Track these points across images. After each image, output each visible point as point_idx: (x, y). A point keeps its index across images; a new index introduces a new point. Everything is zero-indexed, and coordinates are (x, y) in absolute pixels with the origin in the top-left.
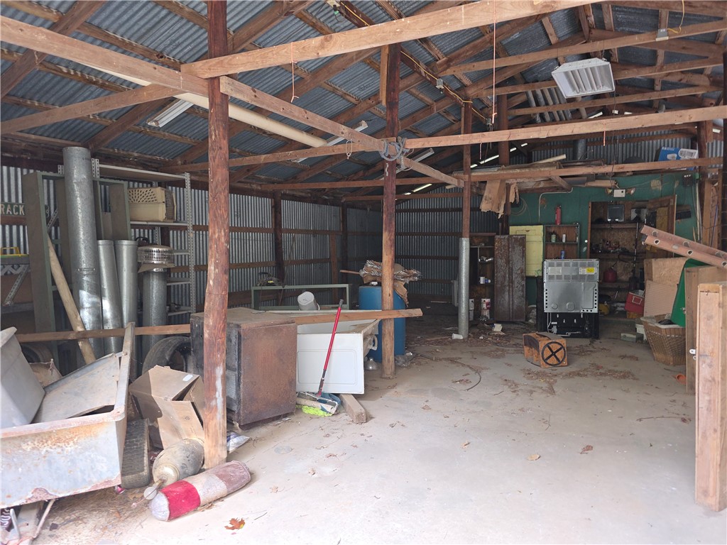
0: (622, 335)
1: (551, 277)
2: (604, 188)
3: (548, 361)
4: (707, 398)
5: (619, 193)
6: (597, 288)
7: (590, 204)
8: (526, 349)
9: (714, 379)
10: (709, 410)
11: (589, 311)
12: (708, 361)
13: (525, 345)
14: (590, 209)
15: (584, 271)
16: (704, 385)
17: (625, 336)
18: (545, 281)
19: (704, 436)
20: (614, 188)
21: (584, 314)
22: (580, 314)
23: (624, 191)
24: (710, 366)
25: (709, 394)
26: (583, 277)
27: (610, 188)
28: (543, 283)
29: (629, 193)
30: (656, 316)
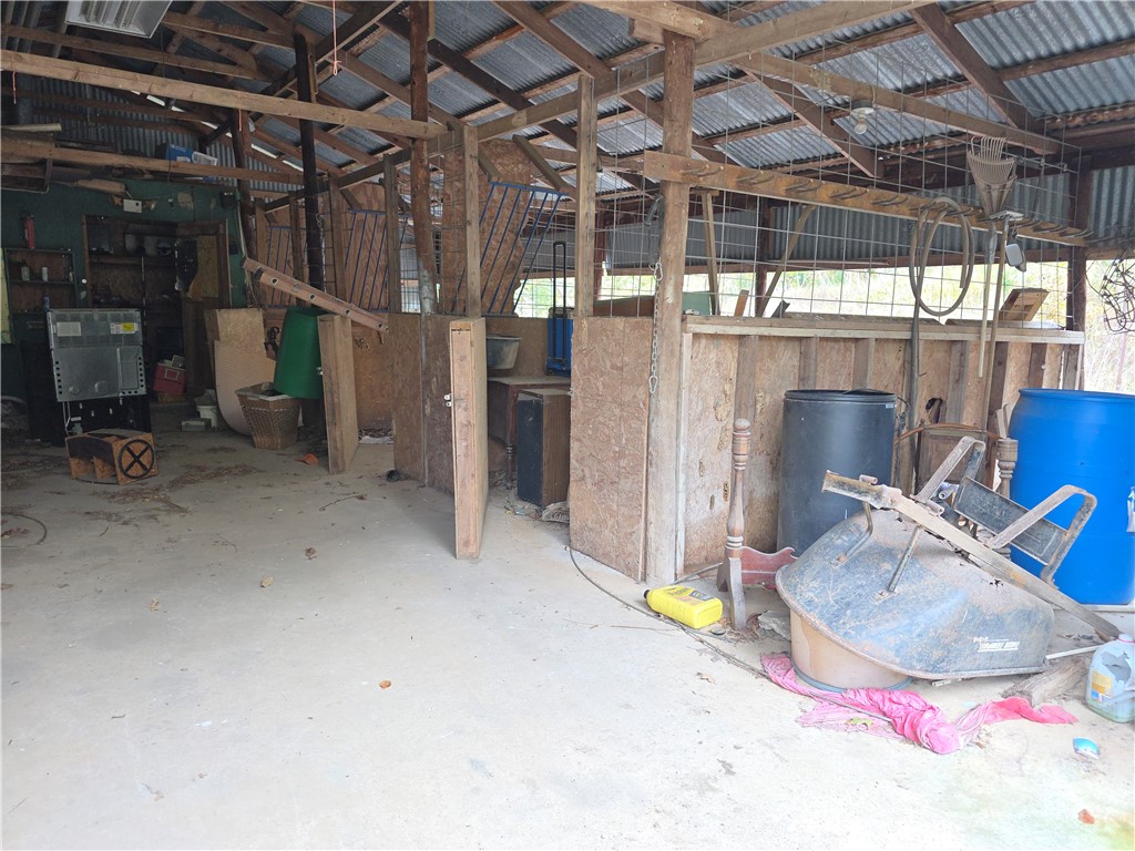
0: (183, 423)
1: (62, 341)
2: (107, 194)
3: (129, 472)
4: (464, 444)
5: (131, 206)
6: (141, 355)
7: (84, 217)
8: (74, 462)
9: (469, 423)
10: (466, 456)
11: (133, 393)
12: (463, 405)
13: (72, 456)
14: (85, 227)
15: (118, 329)
16: (461, 432)
17: (187, 425)
18: (53, 346)
19: (463, 485)
20: (123, 197)
21: (124, 398)
22: (118, 399)
23: (140, 203)
24: (466, 409)
25: (466, 440)
26: (118, 337)
27: (118, 196)
28: (49, 351)
29: (148, 208)
30: (252, 387)
